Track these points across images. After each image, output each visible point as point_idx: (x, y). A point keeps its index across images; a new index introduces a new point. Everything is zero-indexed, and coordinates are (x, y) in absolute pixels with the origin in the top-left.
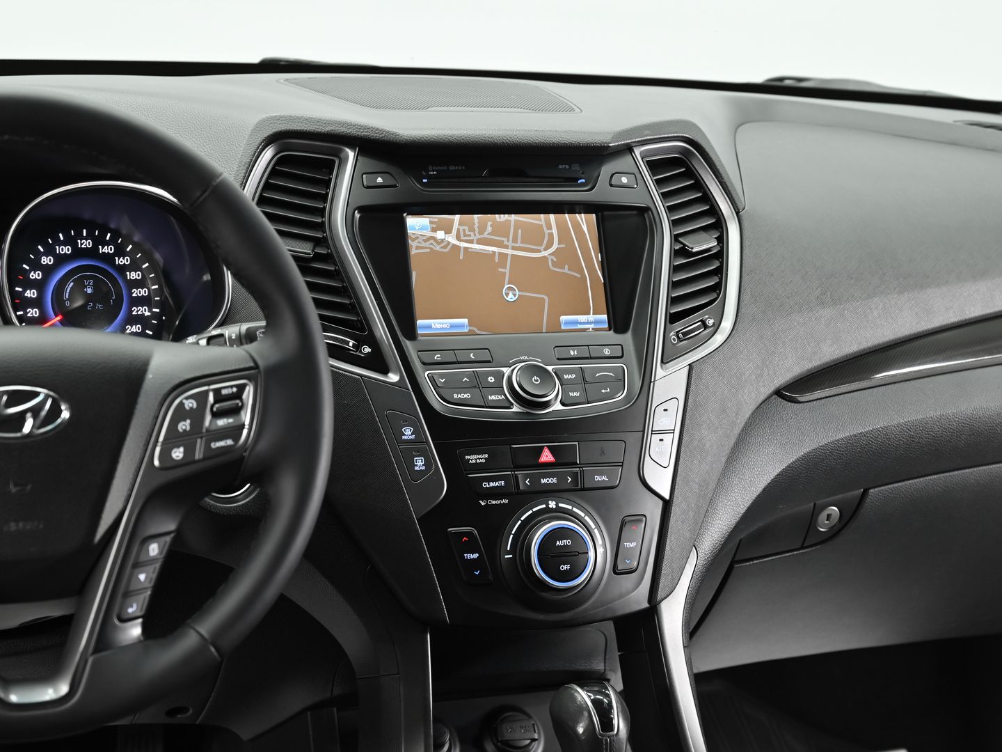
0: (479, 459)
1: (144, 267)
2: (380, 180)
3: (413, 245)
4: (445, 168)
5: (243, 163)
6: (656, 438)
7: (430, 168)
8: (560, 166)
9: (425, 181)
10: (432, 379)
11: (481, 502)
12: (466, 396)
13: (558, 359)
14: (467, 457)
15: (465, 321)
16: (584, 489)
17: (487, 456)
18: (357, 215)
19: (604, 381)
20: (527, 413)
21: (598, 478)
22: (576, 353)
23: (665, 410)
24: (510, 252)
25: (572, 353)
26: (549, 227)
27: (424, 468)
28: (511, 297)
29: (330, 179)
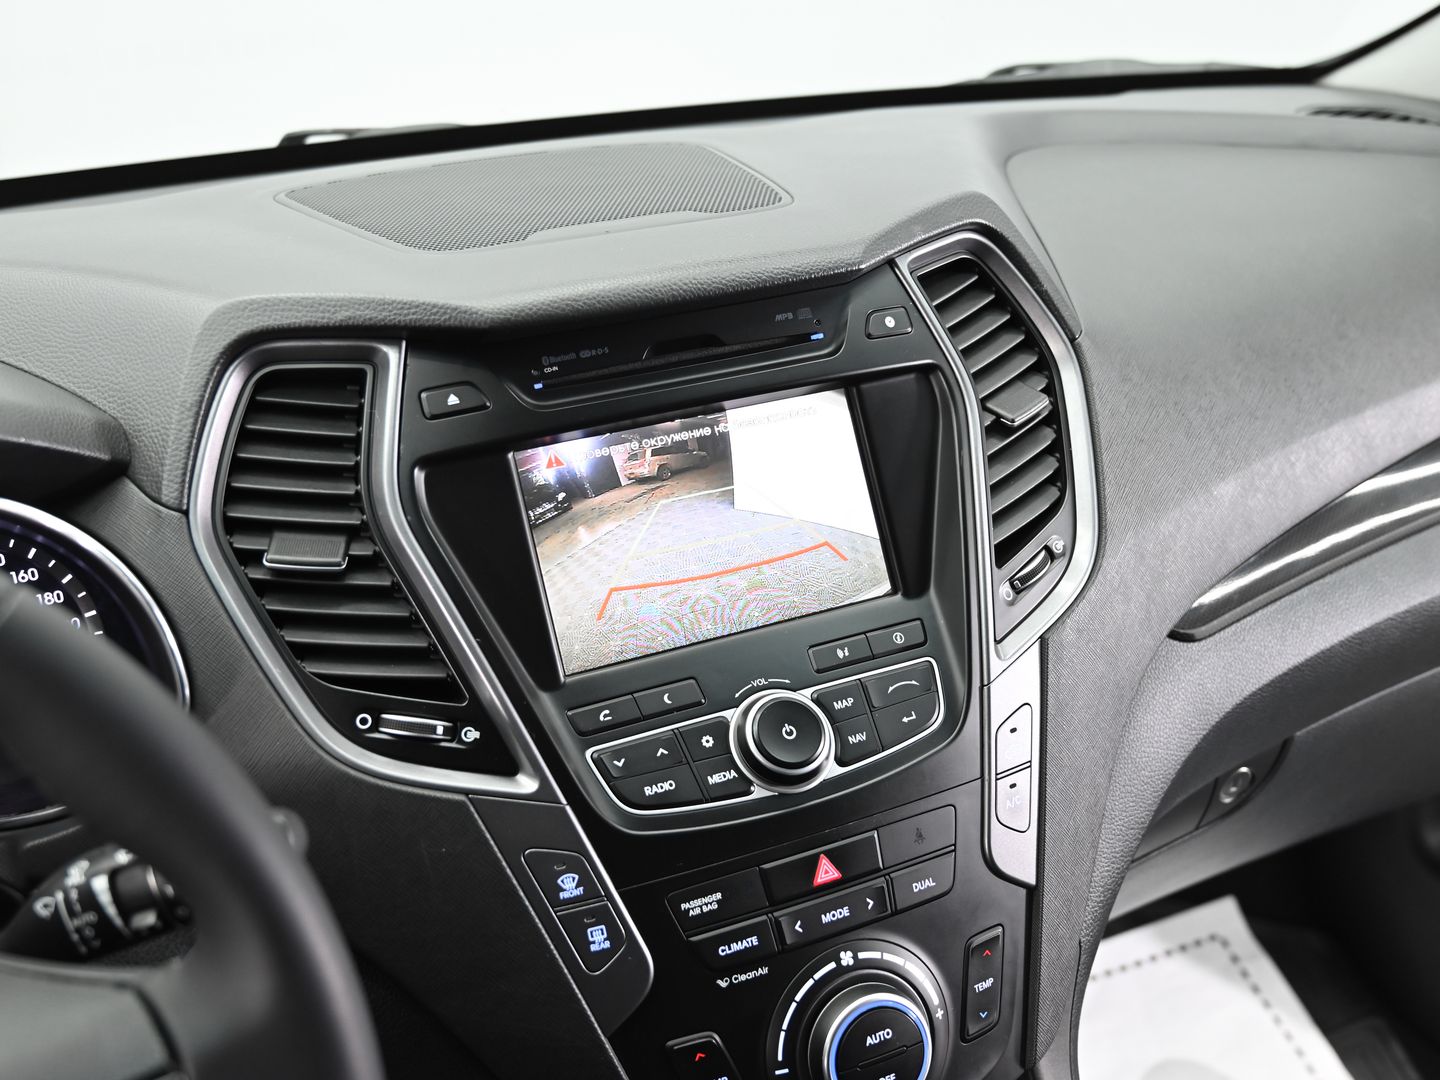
0: (706, 904)
1: (65, 581)
2: (453, 400)
4: (573, 356)
5: (188, 405)
6: (1004, 784)
7: (545, 360)
8: (779, 317)
9: (538, 386)
10: (598, 762)
11: (719, 982)
12: (666, 786)
13: (818, 671)
14: (684, 906)
16: (896, 912)
17: (719, 896)
18: (419, 476)
19: (904, 700)
20: (781, 794)
21: (919, 886)
22: (847, 654)
23: (1013, 730)
25: (840, 654)
27: (607, 944)
29: (362, 406)
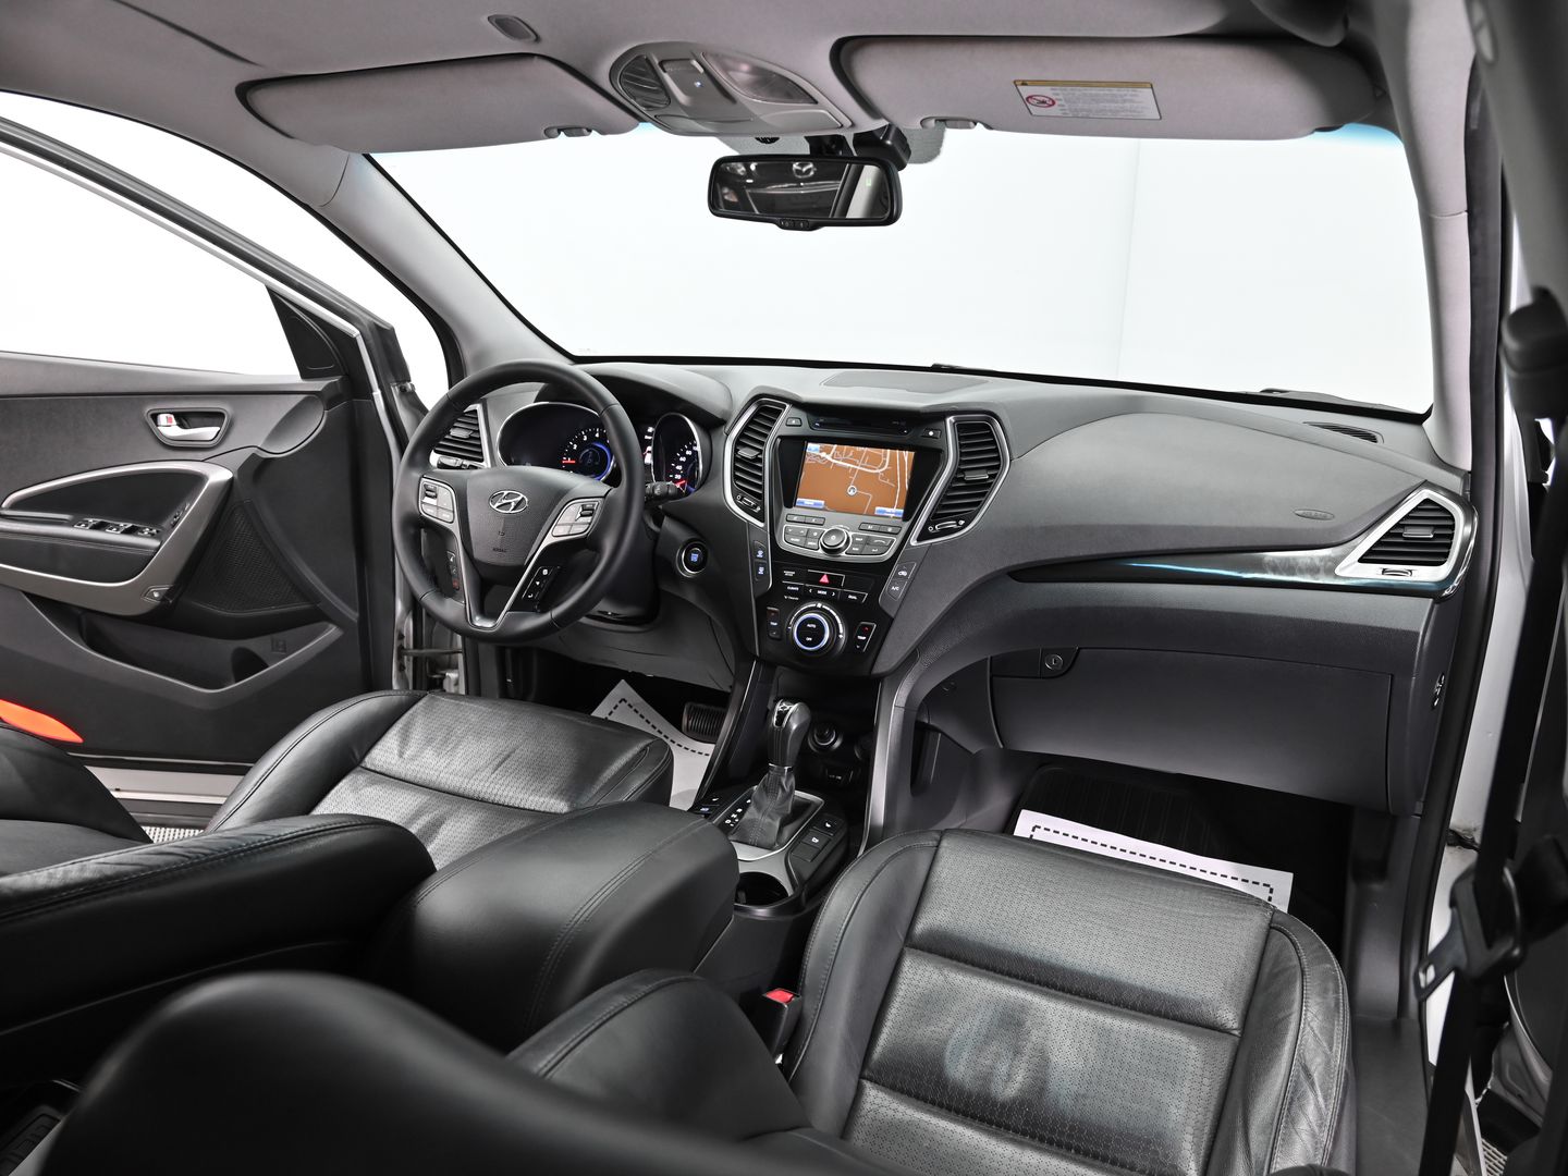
0: (791, 574)
2: (794, 422)
3: (807, 458)
5: (741, 410)
9: (817, 424)
10: (785, 529)
11: (785, 596)
12: (797, 540)
13: (859, 529)
14: (786, 572)
15: (823, 502)
17: (795, 573)
18: (779, 440)
20: (827, 555)
21: (851, 597)
22: (871, 528)
24: (858, 468)
25: (869, 527)
26: (885, 457)
27: (763, 573)
28: (851, 493)
29: (775, 419)
